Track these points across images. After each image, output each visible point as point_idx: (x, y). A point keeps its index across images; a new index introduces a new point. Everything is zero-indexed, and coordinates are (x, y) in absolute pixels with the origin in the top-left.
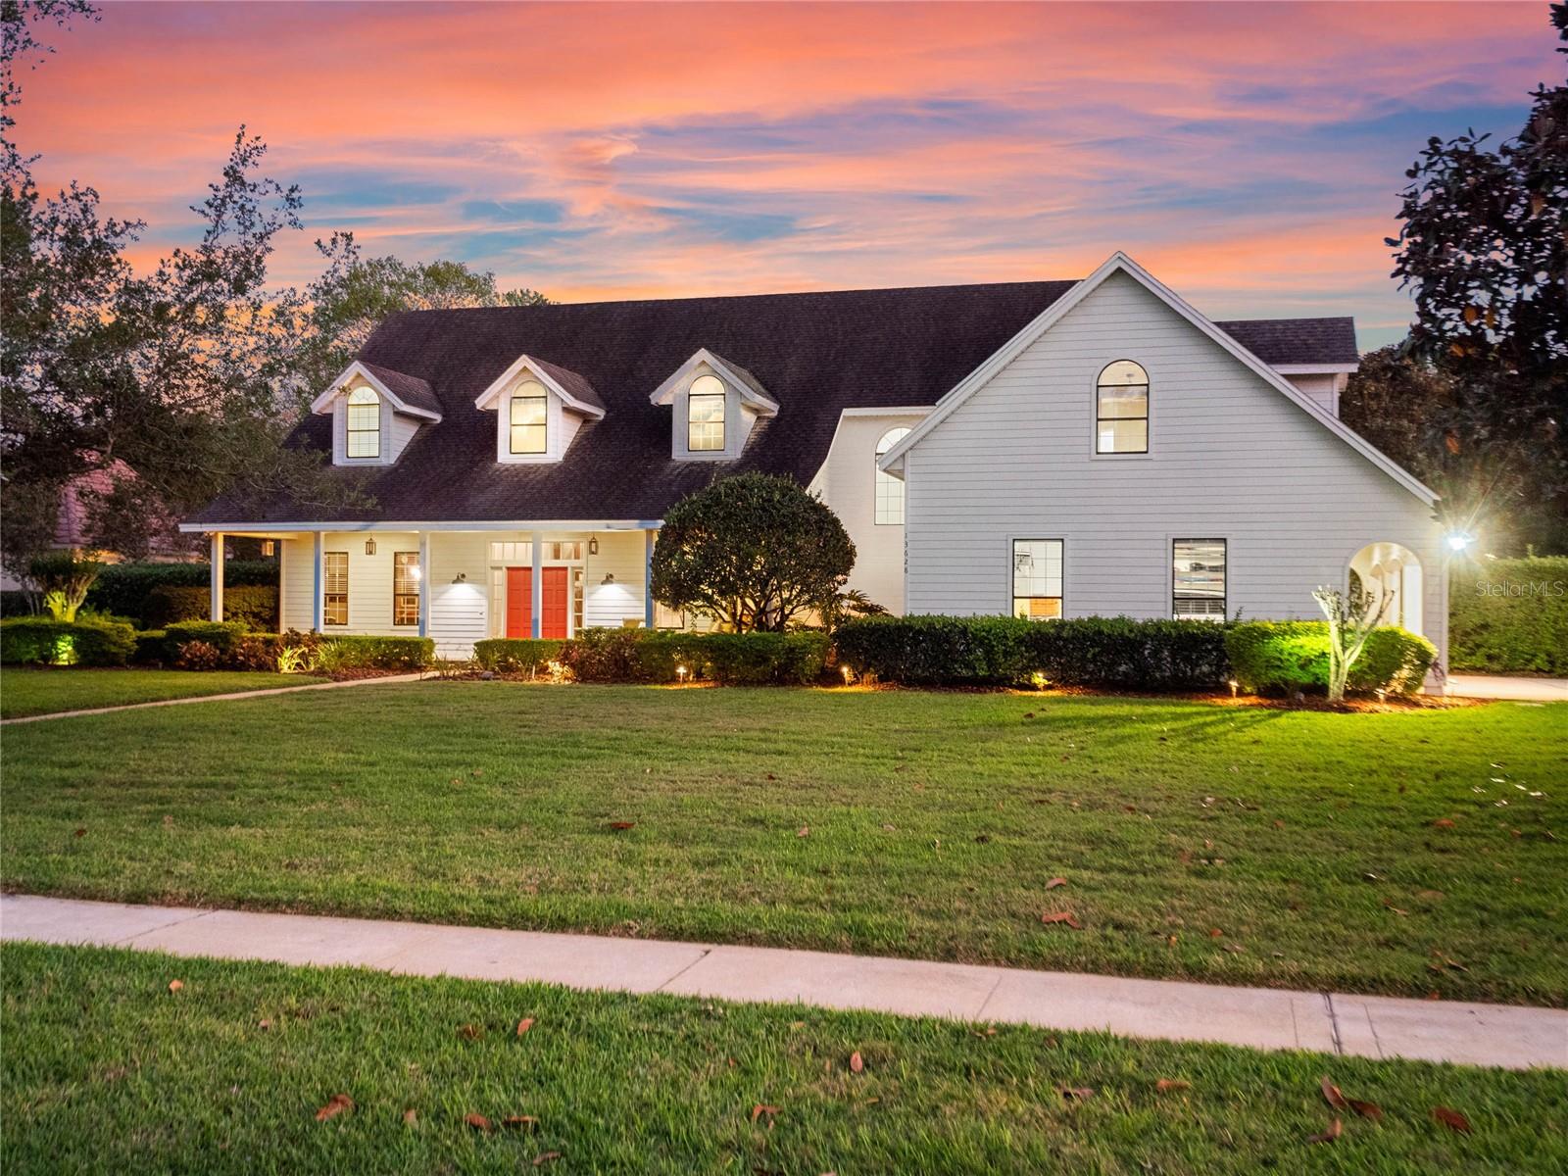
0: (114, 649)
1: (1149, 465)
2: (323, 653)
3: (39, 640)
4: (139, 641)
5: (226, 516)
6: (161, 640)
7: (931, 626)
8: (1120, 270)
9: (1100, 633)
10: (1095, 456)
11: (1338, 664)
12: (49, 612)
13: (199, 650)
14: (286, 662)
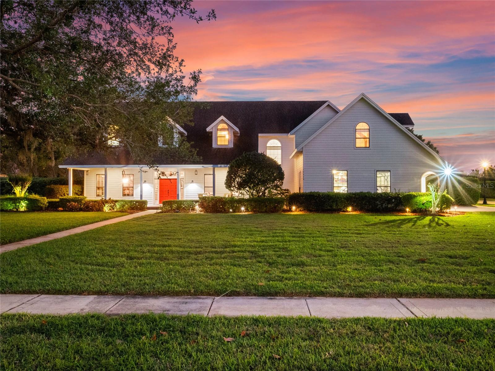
0: (42, 205)
1: (370, 150)
2: (118, 206)
3: (15, 203)
4: (49, 202)
5: (74, 163)
6: (58, 202)
7: (319, 195)
8: (362, 98)
9: (366, 196)
10: (355, 148)
11: (434, 203)
12: (14, 193)
13: (74, 205)
14: (106, 208)
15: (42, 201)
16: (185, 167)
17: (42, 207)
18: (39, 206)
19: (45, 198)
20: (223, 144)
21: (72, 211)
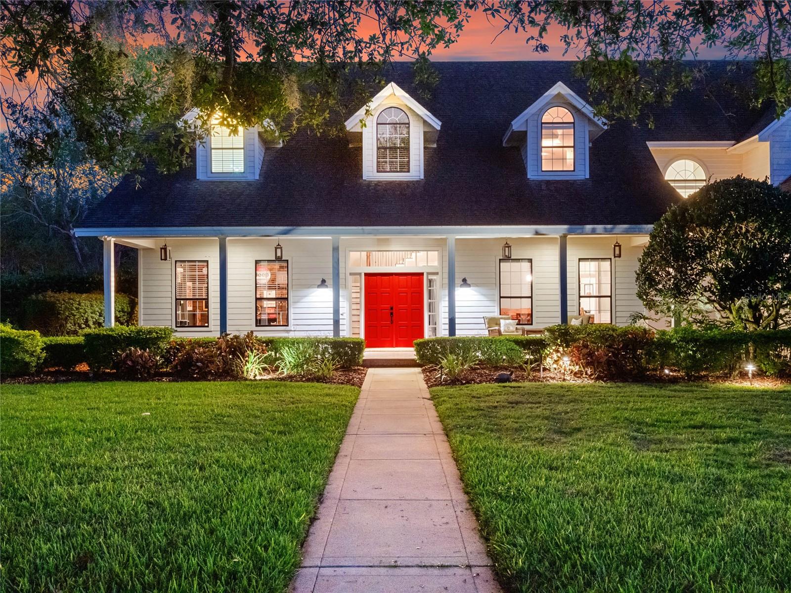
0: (26, 358)
13: (141, 356)
14: (252, 367)
15: (28, 344)
16: (469, 232)
17: (27, 364)
18: (17, 361)
19: (37, 333)
20: (558, 167)
21: (134, 379)
